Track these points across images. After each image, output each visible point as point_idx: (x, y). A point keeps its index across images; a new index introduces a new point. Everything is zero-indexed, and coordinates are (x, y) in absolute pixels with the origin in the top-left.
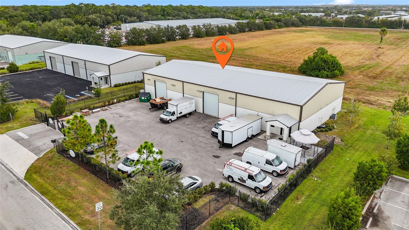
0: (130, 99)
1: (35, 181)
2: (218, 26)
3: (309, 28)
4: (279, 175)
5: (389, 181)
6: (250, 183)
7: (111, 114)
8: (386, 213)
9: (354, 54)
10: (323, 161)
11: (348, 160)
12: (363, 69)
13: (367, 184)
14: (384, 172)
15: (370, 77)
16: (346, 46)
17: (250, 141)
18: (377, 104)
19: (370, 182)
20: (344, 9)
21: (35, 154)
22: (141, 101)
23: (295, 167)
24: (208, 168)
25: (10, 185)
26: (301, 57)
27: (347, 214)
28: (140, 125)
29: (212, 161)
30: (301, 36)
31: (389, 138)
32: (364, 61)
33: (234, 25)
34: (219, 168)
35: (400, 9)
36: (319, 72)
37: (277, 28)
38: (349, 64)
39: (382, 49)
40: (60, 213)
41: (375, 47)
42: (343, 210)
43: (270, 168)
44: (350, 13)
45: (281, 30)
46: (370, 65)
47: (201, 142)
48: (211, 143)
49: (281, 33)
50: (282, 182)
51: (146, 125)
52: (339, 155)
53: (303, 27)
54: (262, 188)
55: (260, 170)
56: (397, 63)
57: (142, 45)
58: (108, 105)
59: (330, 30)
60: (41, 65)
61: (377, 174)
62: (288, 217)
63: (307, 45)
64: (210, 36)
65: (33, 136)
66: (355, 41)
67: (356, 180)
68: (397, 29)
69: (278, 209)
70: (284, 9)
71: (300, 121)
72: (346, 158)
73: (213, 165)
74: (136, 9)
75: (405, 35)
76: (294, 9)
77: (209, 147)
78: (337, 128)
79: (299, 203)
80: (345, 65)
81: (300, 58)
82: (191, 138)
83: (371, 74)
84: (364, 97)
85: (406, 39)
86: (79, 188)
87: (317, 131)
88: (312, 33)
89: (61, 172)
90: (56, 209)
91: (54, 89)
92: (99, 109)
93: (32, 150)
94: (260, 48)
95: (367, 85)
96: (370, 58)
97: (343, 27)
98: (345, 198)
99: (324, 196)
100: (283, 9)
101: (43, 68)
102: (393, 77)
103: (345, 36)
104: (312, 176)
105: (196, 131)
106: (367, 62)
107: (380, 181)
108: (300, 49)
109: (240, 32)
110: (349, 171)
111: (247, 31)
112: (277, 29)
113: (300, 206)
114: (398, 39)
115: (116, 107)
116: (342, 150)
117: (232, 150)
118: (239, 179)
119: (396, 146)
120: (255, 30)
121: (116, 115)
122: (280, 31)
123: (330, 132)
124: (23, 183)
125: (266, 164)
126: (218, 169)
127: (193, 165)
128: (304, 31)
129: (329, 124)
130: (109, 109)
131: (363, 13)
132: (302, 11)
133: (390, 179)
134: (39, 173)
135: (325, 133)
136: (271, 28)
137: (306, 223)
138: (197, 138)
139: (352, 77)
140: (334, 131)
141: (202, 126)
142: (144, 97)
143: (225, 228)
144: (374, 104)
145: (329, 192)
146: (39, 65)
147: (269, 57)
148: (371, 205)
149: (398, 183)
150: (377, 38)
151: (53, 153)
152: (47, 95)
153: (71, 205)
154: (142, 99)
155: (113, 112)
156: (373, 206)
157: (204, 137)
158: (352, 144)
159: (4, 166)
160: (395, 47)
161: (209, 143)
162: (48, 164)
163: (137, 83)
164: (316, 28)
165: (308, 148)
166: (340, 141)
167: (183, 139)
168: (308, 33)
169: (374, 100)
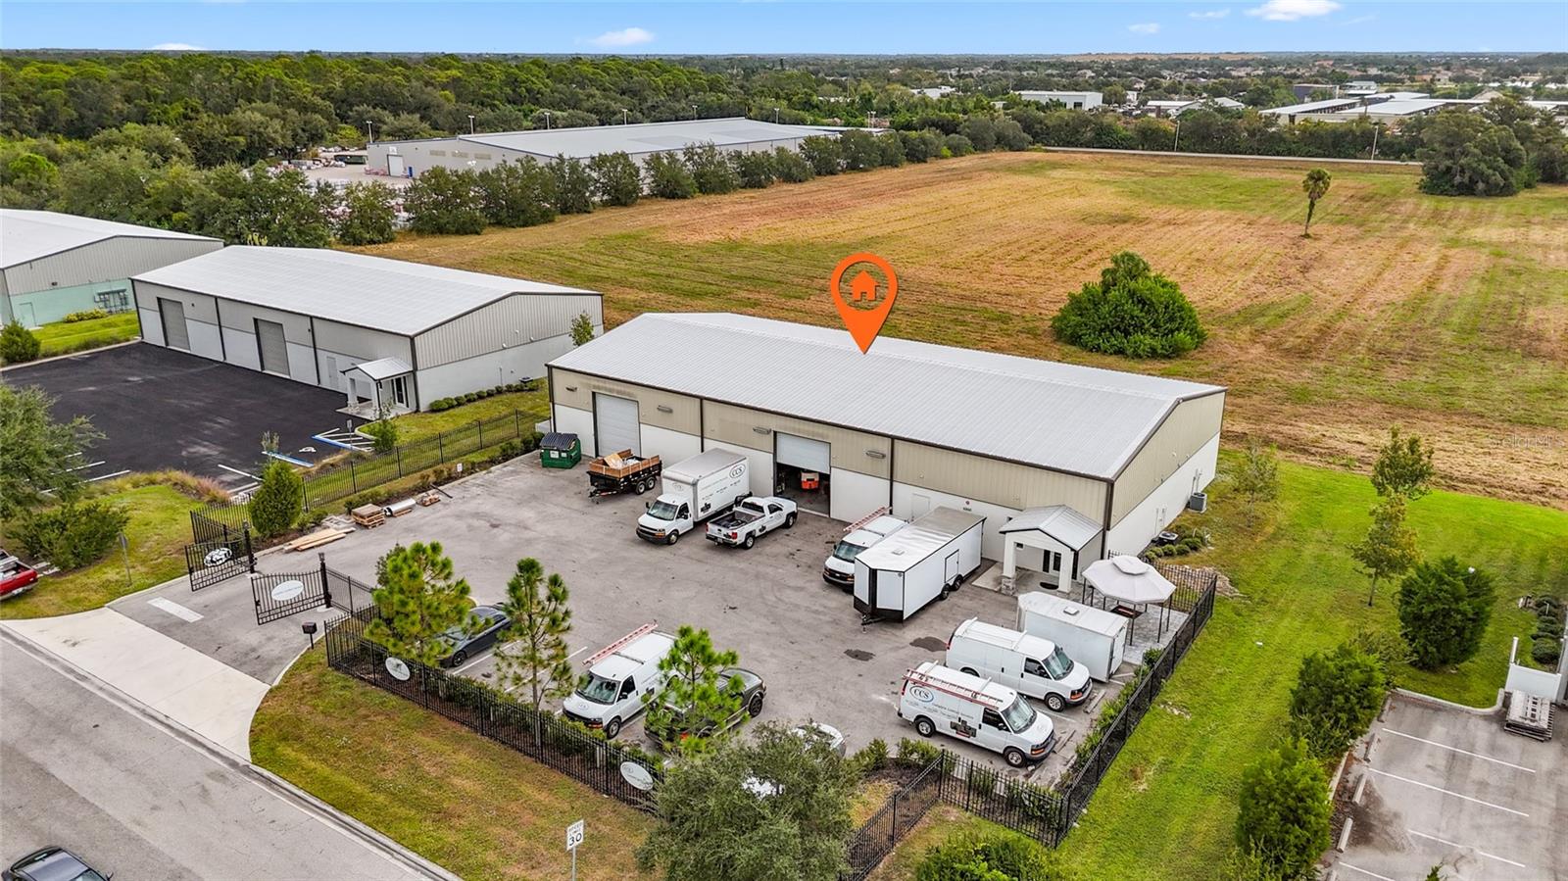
0: (506, 457)
1: (297, 766)
2: (739, 155)
3: (1059, 154)
4: (1069, 706)
5: (1387, 707)
6: (989, 736)
7: (459, 517)
8: (1390, 803)
9: (1227, 261)
10: (1190, 654)
11: (1260, 647)
12: (1262, 321)
13: (1332, 721)
14: (1376, 685)
15: (1288, 351)
16: (1195, 229)
17: (953, 598)
18: (1323, 451)
19: (1340, 715)
20: (1165, 73)
21: (253, 675)
22: (548, 463)
23: (1110, 676)
24: (842, 692)
25: (210, 784)
26: (1053, 275)
27: (1293, 811)
28: (575, 556)
29: (850, 668)
30: (1036, 189)
31: (1373, 571)
32: (1263, 289)
33: (798, 150)
34: (878, 692)
35: (1359, 73)
36: (1126, 337)
37: (946, 157)
38: (1214, 303)
39: (1316, 239)
40: (425, 863)
41: (1290, 234)
42: (1282, 800)
43: (1039, 686)
44: (1192, 92)
45: (963, 164)
46: (1283, 304)
47: (797, 606)
48: (830, 609)
49: (963, 176)
50: (1079, 729)
51: (595, 555)
52: (1232, 632)
53: (1035, 150)
54: (1028, 751)
55: (1015, 694)
56: (1369, 298)
57: (471, 233)
58: (435, 483)
59: (1132, 163)
60: (110, 325)
61: (1358, 691)
62: (1116, 832)
63: (1062, 228)
64: (713, 191)
65: (217, 612)
66: (1222, 209)
67: (1301, 712)
68: (1356, 158)
69: (1085, 811)
70: (954, 72)
71: (1107, 527)
72: (1254, 639)
73: (856, 684)
74: (407, 78)
75: (1384, 184)
76: (991, 72)
77: (828, 622)
78: (1213, 541)
79: (1141, 788)
80: (1202, 305)
81: (1050, 279)
82: (761, 595)
83: (1291, 342)
84: (1281, 428)
85: (1388, 200)
86: (457, 781)
87: (1154, 555)
88: (1071, 174)
89: (374, 733)
90: (404, 851)
91: (208, 428)
92: (411, 502)
93: (235, 661)
94: (902, 241)
95: (1283, 382)
96: (1281, 275)
97: (1173, 150)
98: (1284, 766)
99: (1209, 764)
100: (949, 68)
101: (128, 340)
102: (1361, 349)
103: (1187, 189)
104: (1165, 703)
105: (769, 570)
106: (1273, 295)
107: (1368, 711)
108: (1042, 243)
109: (819, 174)
110: (1269, 683)
111: (843, 171)
112: (945, 161)
113: (1146, 796)
114: (1363, 199)
115: (466, 490)
116: (1239, 615)
117: (905, 630)
118: (954, 727)
119: (1400, 600)
120: (871, 166)
121: (476, 523)
122: (961, 168)
123: (1193, 555)
124: (257, 776)
125: (1025, 674)
126: (875, 697)
127: (795, 686)
128: (1042, 168)
129: (1188, 528)
130: (441, 497)
131: (1234, 91)
132: (1022, 84)
133: (1389, 701)
134: (299, 738)
135: (1178, 559)
136: (925, 157)
137: (1171, 847)
138: (778, 594)
139: (1233, 351)
140: (1204, 550)
141: (785, 550)
142: (560, 452)
143: (962, 875)
144: (1313, 450)
145: (1222, 749)
146: (105, 326)
147: (941, 278)
148: (1343, 781)
149: (1412, 714)
150: (1293, 195)
151: (316, 671)
152: (192, 450)
153: (451, 837)
154: (552, 456)
155: (462, 507)
156: (1350, 785)
157: (802, 589)
158: (1265, 592)
159: (162, 723)
160: (1357, 232)
161: (821, 609)
162: (315, 707)
163: (509, 395)
164: (1081, 155)
165: (1138, 614)
166: (1227, 583)
167: (735, 601)
168: (1057, 174)
169: (1311, 436)
